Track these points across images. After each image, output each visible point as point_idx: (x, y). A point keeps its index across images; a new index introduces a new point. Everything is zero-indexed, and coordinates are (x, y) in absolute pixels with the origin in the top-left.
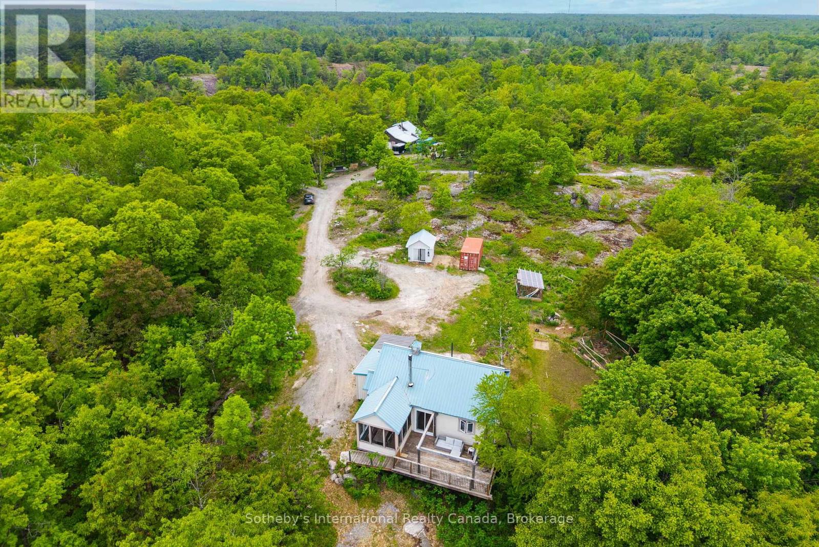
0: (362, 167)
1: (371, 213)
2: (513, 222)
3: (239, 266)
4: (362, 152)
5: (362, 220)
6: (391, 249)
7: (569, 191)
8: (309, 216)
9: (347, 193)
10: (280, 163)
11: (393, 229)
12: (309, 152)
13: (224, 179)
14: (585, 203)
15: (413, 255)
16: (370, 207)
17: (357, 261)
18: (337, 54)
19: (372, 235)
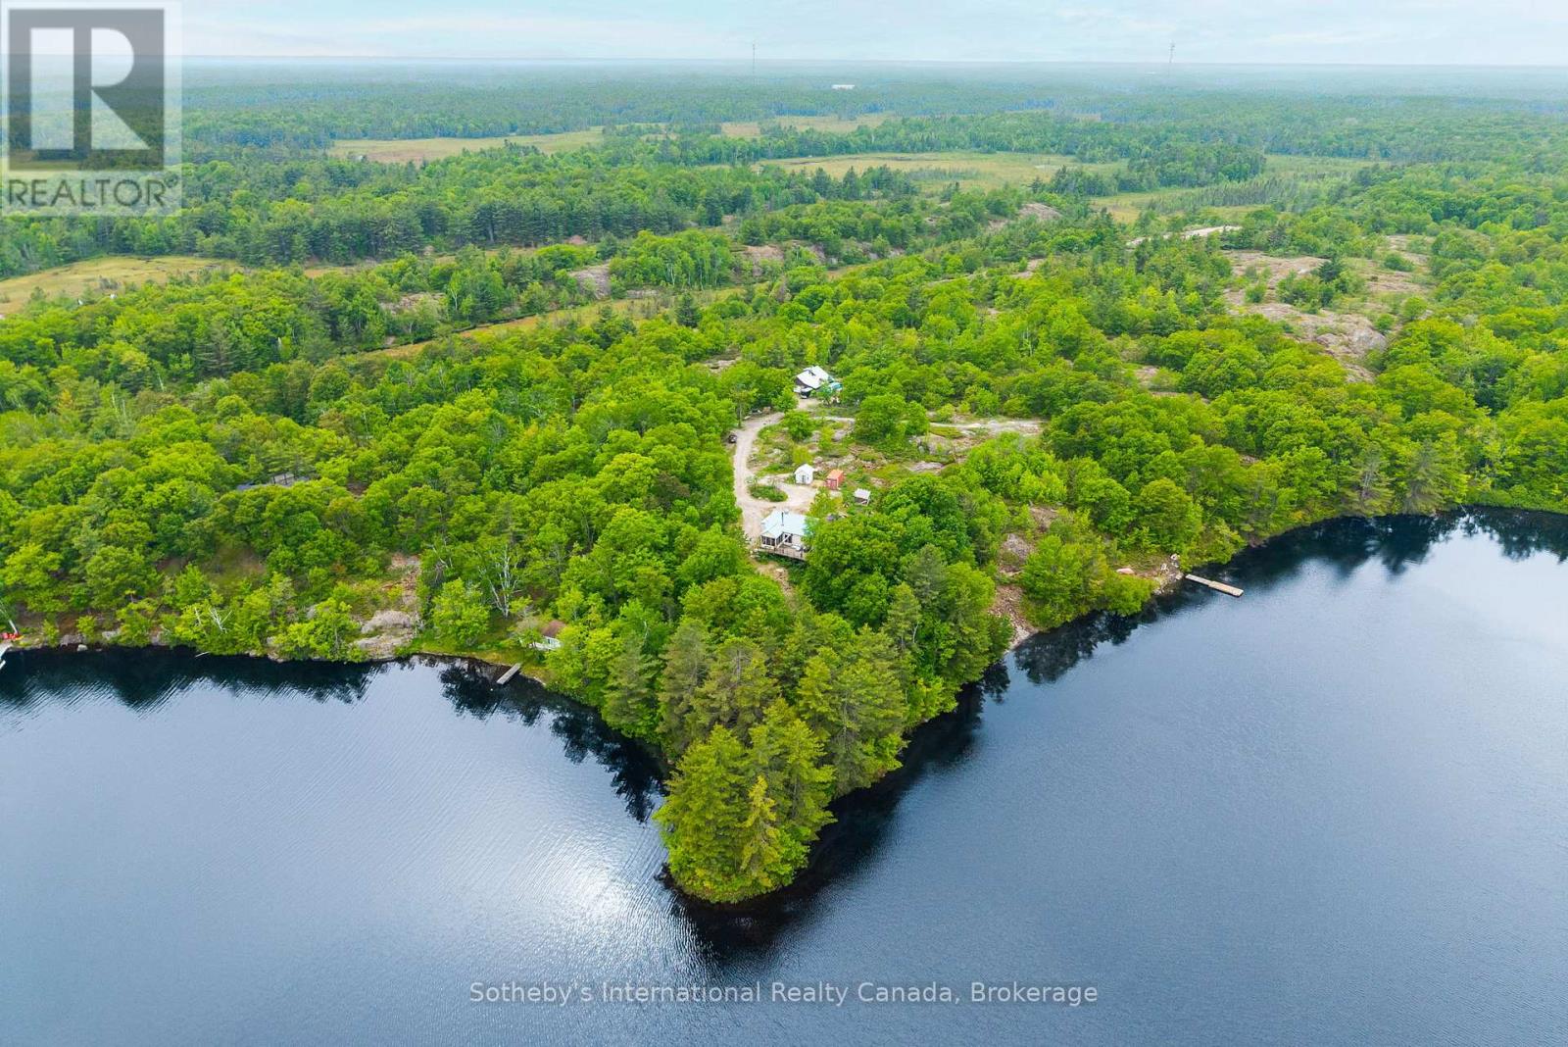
0: (773, 411)
1: (776, 451)
2: (873, 461)
3: (710, 477)
4: (773, 400)
5: (770, 455)
6: (787, 475)
7: (919, 439)
8: (733, 451)
9: (761, 434)
10: (716, 415)
11: (789, 462)
12: (734, 405)
13: (689, 430)
14: (927, 449)
15: (798, 479)
16: (776, 446)
17: (764, 481)
18: (754, 235)
19: (775, 466)
